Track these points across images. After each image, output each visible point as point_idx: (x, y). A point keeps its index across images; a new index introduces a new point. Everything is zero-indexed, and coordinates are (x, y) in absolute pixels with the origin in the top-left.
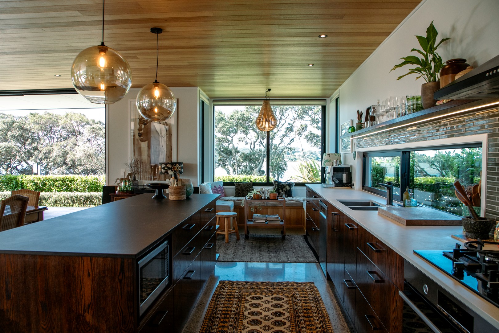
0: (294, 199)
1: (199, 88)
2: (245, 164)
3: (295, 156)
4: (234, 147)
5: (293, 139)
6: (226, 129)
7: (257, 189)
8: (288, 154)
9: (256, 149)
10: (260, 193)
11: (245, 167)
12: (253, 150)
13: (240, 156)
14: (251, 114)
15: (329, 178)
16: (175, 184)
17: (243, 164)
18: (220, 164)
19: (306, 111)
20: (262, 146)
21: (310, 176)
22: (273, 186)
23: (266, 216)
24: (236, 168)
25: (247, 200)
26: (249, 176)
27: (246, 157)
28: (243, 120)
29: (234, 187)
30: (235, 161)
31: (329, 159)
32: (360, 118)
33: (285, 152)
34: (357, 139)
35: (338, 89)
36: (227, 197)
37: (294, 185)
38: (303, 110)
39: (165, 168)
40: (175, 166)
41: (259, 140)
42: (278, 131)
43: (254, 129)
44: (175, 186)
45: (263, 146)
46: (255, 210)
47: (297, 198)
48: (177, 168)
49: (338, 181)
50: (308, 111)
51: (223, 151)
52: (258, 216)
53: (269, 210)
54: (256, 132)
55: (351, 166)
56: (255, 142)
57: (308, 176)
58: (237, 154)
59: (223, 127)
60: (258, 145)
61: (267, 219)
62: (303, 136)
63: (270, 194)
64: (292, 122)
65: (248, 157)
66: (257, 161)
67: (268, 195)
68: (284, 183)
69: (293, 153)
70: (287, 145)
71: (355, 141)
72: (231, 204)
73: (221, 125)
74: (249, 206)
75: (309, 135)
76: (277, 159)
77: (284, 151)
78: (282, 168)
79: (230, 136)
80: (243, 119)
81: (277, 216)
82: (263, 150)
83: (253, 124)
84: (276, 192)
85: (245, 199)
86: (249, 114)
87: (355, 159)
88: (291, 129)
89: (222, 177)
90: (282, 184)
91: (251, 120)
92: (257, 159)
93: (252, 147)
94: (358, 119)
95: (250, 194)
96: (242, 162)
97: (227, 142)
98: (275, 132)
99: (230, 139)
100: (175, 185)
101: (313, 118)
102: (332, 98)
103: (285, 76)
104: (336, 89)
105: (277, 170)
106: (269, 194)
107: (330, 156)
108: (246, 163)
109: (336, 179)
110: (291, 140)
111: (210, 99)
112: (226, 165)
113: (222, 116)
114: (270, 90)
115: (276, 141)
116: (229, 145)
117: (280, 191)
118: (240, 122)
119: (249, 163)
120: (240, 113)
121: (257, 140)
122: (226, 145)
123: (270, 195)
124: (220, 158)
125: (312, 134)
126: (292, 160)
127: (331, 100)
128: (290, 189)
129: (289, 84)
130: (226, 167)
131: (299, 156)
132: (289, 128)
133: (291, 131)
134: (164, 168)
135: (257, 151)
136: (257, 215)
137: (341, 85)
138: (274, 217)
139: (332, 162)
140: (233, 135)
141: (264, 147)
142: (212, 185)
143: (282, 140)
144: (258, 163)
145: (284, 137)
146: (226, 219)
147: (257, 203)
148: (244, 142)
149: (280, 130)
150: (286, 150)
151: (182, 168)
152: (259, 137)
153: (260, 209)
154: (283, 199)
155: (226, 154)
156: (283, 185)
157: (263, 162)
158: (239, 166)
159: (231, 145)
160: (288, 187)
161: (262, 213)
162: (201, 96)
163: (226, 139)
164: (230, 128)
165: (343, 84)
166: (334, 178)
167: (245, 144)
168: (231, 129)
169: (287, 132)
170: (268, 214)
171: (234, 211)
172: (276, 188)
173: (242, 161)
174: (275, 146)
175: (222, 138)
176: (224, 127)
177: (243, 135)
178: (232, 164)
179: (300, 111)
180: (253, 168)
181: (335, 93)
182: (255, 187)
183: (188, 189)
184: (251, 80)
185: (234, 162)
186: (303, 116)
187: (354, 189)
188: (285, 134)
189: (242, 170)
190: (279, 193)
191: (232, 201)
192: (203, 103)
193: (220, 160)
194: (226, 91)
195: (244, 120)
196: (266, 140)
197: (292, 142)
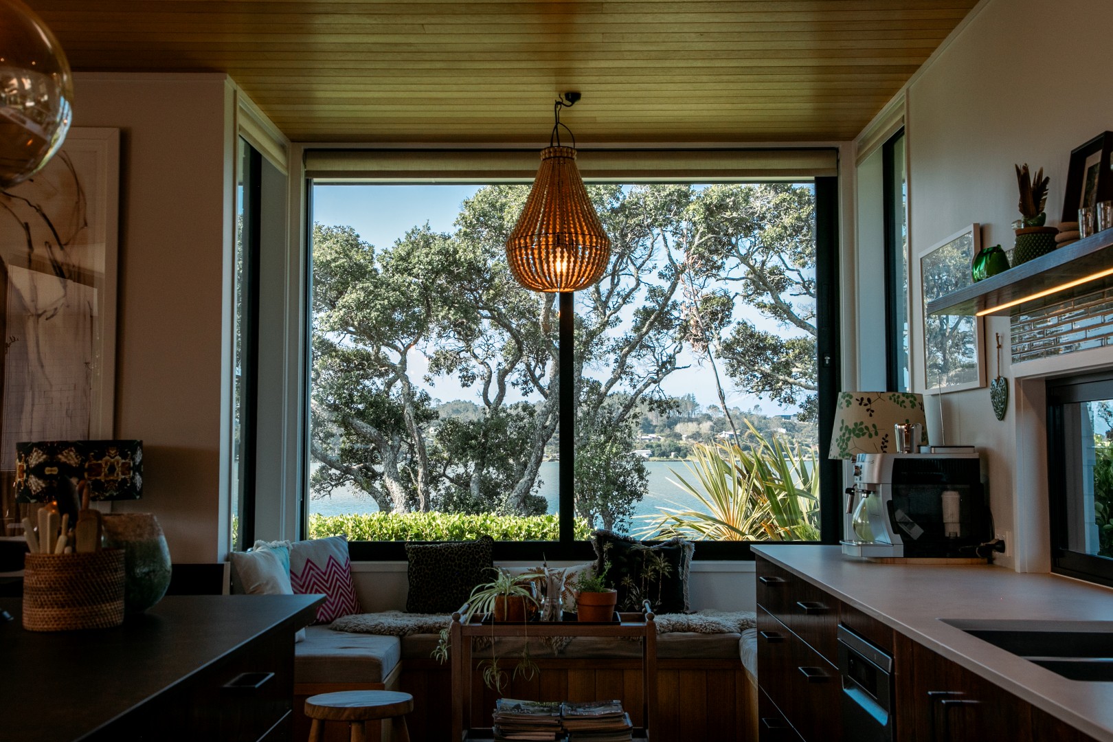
0: (695, 619)
1: (230, 84)
2: (461, 470)
3: (679, 437)
4: (410, 395)
5: (671, 359)
6: (374, 314)
7: (512, 574)
8: (648, 428)
9: (508, 401)
10: (530, 590)
11: (462, 482)
12: (496, 409)
13: (441, 436)
14: (487, 251)
15: (871, 515)
16: (62, 538)
17: (450, 472)
18: (347, 471)
19: (725, 239)
20: (535, 389)
21: (756, 515)
22: (593, 557)
23: (558, 709)
24: (420, 486)
25: (462, 627)
26: (477, 520)
27: (467, 436)
28: (454, 278)
29: (402, 566)
30: (417, 457)
31: (868, 422)
32: (1032, 209)
33: (635, 416)
34: (1015, 312)
35: (897, 89)
36: (366, 616)
37: (689, 554)
38: (714, 232)
39: (48, 471)
40: (99, 456)
41: (521, 366)
42: (604, 325)
43: (500, 314)
44: (58, 551)
45: (541, 389)
46: (502, 680)
47: (711, 619)
48: (112, 469)
49: (921, 526)
50: (734, 240)
51: (360, 414)
52: (518, 707)
53: (575, 679)
54: (510, 329)
55: (985, 454)
56: (503, 374)
57: (747, 517)
58: (423, 425)
59: (361, 306)
60: (518, 390)
61: (566, 724)
62: (714, 346)
63: (580, 595)
64: (666, 285)
65: (475, 438)
66: (515, 455)
67: (567, 603)
68: (644, 543)
69: (671, 424)
70: (646, 386)
71: (1002, 326)
72: (383, 649)
73: (354, 296)
74: (476, 660)
75: (737, 341)
76: (602, 446)
77: (632, 412)
78: (622, 487)
79: (396, 348)
80: (451, 272)
81: (616, 708)
82: (538, 409)
83: (496, 295)
84: (608, 585)
85: (457, 626)
86: (479, 252)
87: (1002, 416)
88: (658, 315)
89: (351, 524)
90: (634, 547)
91: (488, 277)
92: (515, 449)
93: (492, 397)
94: (1024, 208)
95: (480, 595)
96: (449, 462)
97: (381, 375)
98: (592, 328)
99: (395, 358)
100: (61, 547)
101: (758, 265)
102: (865, 142)
103: (649, 19)
104: (890, 93)
105: (605, 496)
106: (571, 600)
107: (873, 407)
108: (466, 466)
109: (910, 515)
110: (664, 364)
111: (289, 145)
112: (375, 476)
113: (358, 258)
114: (574, 97)
115: (596, 370)
116: (389, 385)
117: (627, 580)
118: (440, 285)
119: (479, 468)
120: (437, 245)
121: (513, 365)
122: (376, 384)
123: (577, 602)
124: (348, 445)
125: (752, 335)
126: (664, 454)
127: (860, 149)
128: (675, 574)
129: (667, 64)
130: (377, 485)
131: (696, 436)
132: (653, 311)
133: (661, 323)
134: (38, 471)
135: (513, 412)
136: (515, 702)
137: (912, 69)
138: (599, 711)
139: (882, 434)
140: (406, 341)
141: (546, 396)
142: (294, 554)
143: (622, 365)
144: (519, 464)
145: (632, 348)
146: (354, 728)
147: (516, 640)
148: (456, 373)
149: (612, 318)
150: (642, 409)
151: (137, 469)
152: (520, 350)
153: (528, 671)
154: (642, 619)
155: (378, 424)
156: (639, 552)
157: (539, 462)
158: (432, 480)
159: (398, 388)
160: (662, 564)
161: (539, 697)
162: (241, 120)
163: (377, 359)
164: (394, 308)
165: (929, 60)
166: (900, 515)
167: (459, 382)
168: (398, 316)
169: (644, 330)
170: (566, 700)
171: (400, 685)
172: (608, 565)
173: (446, 455)
174: (592, 389)
175: (358, 354)
176: (367, 306)
177: (452, 343)
178: (404, 470)
179: (697, 237)
180: (498, 485)
181: (881, 115)
182: (501, 567)
183: (141, 570)
184: (486, 40)
185: (412, 462)
186: (715, 258)
187: (1007, 569)
188: (634, 335)
189: (449, 496)
190: (623, 592)
191: (389, 632)
192: (255, 160)
193: (348, 454)
194: (366, 101)
195: (458, 277)
196: (550, 365)
197: (668, 372)
